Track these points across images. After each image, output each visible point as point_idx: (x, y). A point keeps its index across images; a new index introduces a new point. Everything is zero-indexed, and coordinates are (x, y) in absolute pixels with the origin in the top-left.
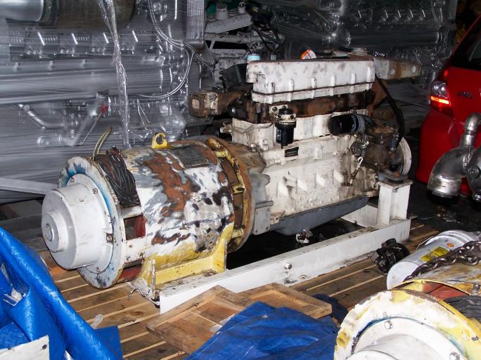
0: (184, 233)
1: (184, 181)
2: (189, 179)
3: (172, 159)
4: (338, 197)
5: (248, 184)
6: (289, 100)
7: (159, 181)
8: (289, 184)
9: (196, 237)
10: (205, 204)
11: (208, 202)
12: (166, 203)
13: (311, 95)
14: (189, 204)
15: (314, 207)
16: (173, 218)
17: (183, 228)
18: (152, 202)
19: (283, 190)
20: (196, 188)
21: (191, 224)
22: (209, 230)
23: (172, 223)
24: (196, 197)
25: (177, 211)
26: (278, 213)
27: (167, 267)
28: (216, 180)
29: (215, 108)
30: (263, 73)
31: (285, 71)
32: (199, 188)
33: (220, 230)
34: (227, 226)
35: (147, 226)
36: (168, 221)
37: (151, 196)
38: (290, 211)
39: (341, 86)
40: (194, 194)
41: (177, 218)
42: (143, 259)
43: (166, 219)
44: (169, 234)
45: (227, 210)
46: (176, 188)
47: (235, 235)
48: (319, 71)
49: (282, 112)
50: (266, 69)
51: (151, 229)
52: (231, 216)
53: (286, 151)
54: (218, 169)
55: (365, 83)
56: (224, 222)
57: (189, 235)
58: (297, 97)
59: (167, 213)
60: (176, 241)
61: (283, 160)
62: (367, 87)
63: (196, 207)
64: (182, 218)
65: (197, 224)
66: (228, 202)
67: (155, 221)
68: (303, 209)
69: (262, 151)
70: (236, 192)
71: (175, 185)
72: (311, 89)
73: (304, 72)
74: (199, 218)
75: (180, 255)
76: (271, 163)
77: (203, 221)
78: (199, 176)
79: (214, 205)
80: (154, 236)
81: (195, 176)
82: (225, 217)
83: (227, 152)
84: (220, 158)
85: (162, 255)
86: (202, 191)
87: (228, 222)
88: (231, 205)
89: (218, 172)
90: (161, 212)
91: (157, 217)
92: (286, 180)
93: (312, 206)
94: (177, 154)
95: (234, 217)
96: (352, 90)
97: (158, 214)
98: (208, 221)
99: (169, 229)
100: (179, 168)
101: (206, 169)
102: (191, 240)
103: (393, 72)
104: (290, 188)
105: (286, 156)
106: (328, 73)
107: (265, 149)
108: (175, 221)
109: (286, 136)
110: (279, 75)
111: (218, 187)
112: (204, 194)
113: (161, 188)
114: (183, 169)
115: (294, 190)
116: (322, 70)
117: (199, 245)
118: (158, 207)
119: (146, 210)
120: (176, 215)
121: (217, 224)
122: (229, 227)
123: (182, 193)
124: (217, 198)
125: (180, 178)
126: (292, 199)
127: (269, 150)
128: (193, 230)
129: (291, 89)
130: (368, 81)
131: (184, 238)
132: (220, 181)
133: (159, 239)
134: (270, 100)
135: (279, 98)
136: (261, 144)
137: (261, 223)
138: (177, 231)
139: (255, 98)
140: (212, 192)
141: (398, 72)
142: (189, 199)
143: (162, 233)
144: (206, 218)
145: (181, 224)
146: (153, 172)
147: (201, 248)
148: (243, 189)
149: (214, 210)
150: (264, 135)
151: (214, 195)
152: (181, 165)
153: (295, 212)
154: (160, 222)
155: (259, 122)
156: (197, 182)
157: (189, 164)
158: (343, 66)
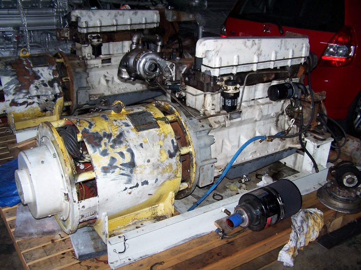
0: (30, 101)
1: (31, 73)
2: (34, 73)
3: (27, 62)
4: (142, 88)
5: (71, 77)
6: (99, 31)
7: (15, 73)
8: (107, 78)
9: (38, 103)
10: (43, 86)
11: (45, 85)
12: (18, 84)
13: (114, 29)
14: (32, 86)
15: (125, 92)
16: (22, 93)
17: (29, 98)
18: (9, 84)
19: (103, 82)
20: (38, 78)
21: (35, 96)
22: (47, 101)
23: (21, 96)
24: (36, 82)
25: (25, 89)
26: (99, 94)
27: (26, 120)
28: (51, 74)
29: (68, 36)
30: (79, 15)
31: (94, 15)
32: (40, 78)
33: (54, 100)
34: (58, 99)
35: (5, 96)
36: (19, 94)
37: (9, 81)
38: (107, 93)
39: (136, 24)
40: (36, 81)
41: (24, 93)
42: (6, 114)
43: (18, 93)
44: (21, 101)
45: (58, 90)
46: (25, 77)
47: (67, 104)
48: (118, 16)
49: (94, 38)
50: (81, 13)
51: (9, 98)
52: (60, 93)
53: (102, 60)
54: (54, 68)
55: (154, 23)
56: (56, 96)
57: (34, 102)
58: (104, 30)
59: (18, 90)
60: (26, 105)
61: (100, 65)
62: (155, 26)
63: (37, 88)
64: (28, 93)
65: (38, 97)
66: (58, 86)
67: (10, 94)
68: (116, 93)
69: (87, 59)
70: (64, 81)
71: (25, 75)
72: (113, 26)
73: (108, 16)
74: (39, 94)
75: (31, 113)
76: (93, 66)
77: (42, 95)
78: (41, 72)
79: (49, 87)
80: (10, 102)
81: (38, 71)
82: (57, 94)
83: (63, 60)
84: (58, 63)
85: (18, 112)
86: (41, 80)
87: (59, 97)
88: (60, 88)
89: (53, 70)
90: (15, 89)
91: (12, 91)
92: (105, 76)
93: (123, 91)
94: (30, 60)
95: (62, 94)
96: (144, 27)
97: (12, 90)
98: (45, 95)
99: (20, 99)
100: (29, 65)
101: (46, 68)
102: (35, 105)
103: (175, 17)
104: (107, 81)
105: (102, 63)
106: (125, 16)
107: (89, 58)
108: (23, 94)
109: (97, 51)
110: (90, 17)
111: (52, 77)
112: (43, 81)
113: (16, 77)
114: (31, 68)
115: (110, 83)
116: (121, 15)
117: (42, 108)
118: (12, 86)
119: (5, 88)
120: (24, 91)
121: (52, 97)
122: (60, 100)
123: (29, 80)
124: (51, 83)
125: (29, 72)
126: (109, 87)
127: (91, 59)
128: (36, 99)
129: (99, 25)
130: (155, 21)
131: (31, 104)
132: (53, 74)
133: (14, 103)
134: (85, 31)
135: (91, 30)
136: (86, 56)
137: (83, 98)
138: (25, 100)
139: (79, 30)
140: (48, 80)
141: (179, 17)
142: (33, 83)
143: (16, 101)
144: (44, 94)
145: (27, 96)
146: (13, 68)
147: (45, 110)
148: (69, 80)
149: (48, 89)
150: (87, 51)
151: (49, 82)
152: (32, 65)
153: (111, 94)
154: (14, 94)
155: (84, 44)
156: (39, 74)
157: (36, 65)
158: (136, 14)
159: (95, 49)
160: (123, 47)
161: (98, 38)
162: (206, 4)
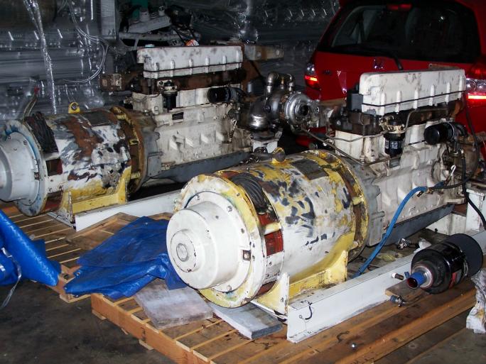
0: (92, 172)
1: (91, 135)
2: (95, 134)
3: (83, 120)
4: (220, 152)
5: (141, 138)
6: (172, 76)
7: (72, 135)
8: (178, 141)
9: (102, 176)
10: (108, 152)
11: (110, 150)
12: (78, 150)
13: (189, 72)
14: (94, 151)
15: (200, 159)
16: (83, 161)
17: (91, 169)
18: (67, 149)
19: (173, 145)
20: (100, 140)
21: (98, 166)
22: (112, 171)
23: (82, 165)
24: (100, 146)
25: (87, 156)
26: (169, 163)
27: (81, 200)
28: (116, 135)
29: (120, 85)
30: (149, 55)
31: (167, 54)
32: (103, 140)
33: (121, 171)
34: (126, 169)
35: (63, 166)
36: (79, 163)
37: (66, 145)
38: (179, 161)
39: (214, 65)
40: (99, 144)
41: (86, 161)
42: (62, 191)
43: (78, 161)
44: (81, 173)
45: (125, 157)
46: (85, 140)
47: (134, 176)
48: (195, 54)
49: (166, 85)
50: (151, 53)
51: (67, 168)
52: (128, 161)
53: (173, 115)
54: (118, 127)
55: (236, 63)
56: (123, 165)
57: (96, 174)
58: (178, 74)
59: (78, 158)
60: (87, 178)
61: (171, 122)
62: (237, 66)
63: (101, 154)
64: (90, 161)
65: (102, 166)
66: (126, 151)
67: (69, 163)
68: (190, 160)
69: (154, 115)
70: (132, 144)
71: (85, 138)
72: (189, 68)
73: (183, 55)
74: (103, 162)
75: (90, 190)
76: (162, 124)
77: (107, 164)
78: (103, 132)
79: (115, 153)
80: (68, 174)
81: (100, 132)
82: (124, 162)
83: (125, 116)
84: (120, 120)
85: (76, 189)
86: (104, 143)
87: (127, 166)
88: (128, 153)
89: (118, 130)
90: (74, 157)
91: (71, 160)
92: (175, 138)
93: (198, 158)
94: (86, 117)
95: (130, 162)
96: (224, 68)
97: (71, 157)
98: (110, 164)
99: (80, 169)
100: (87, 126)
101: (108, 127)
102: (98, 178)
103: (259, 55)
104: (179, 144)
105: (173, 119)
106: (202, 55)
107: (157, 113)
108: (84, 163)
109: (170, 102)
110: (162, 57)
111: (117, 139)
112: (107, 145)
113: (74, 139)
114: (90, 127)
115: (182, 146)
116: (197, 53)
117: (104, 183)
118: (71, 153)
119: (63, 155)
120: (86, 159)
121: (118, 167)
122: (128, 170)
123: (90, 143)
124: (117, 147)
125: (88, 133)
126: (180, 152)
127: (159, 114)
128: (99, 170)
129: (172, 68)
130: (237, 61)
131: (93, 176)
132: (119, 136)
133: (73, 176)
134: (156, 76)
135: (163, 75)
136: (153, 110)
137: (153, 168)
138: (86, 171)
139: (146, 75)
140: (113, 143)
141: (264, 54)
142: (95, 148)
143: (75, 172)
144: (108, 162)
145: (89, 166)
146: (68, 128)
147: (107, 186)
148: (137, 142)
149: (114, 156)
150: (155, 103)
151: (114, 146)
152: (89, 124)
153: (184, 162)
154: (73, 164)
155: (151, 94)
156: (101, 136)
157: (96, 123)
158: (215, 50)
159: (169, 100)
160: (196, 96)
161: (172, 84)
162: (257, 35)
